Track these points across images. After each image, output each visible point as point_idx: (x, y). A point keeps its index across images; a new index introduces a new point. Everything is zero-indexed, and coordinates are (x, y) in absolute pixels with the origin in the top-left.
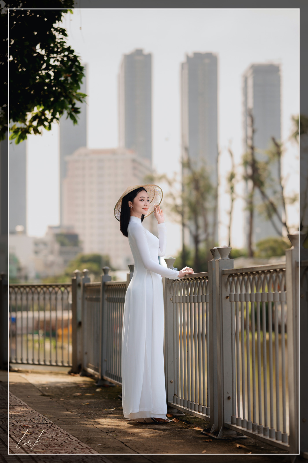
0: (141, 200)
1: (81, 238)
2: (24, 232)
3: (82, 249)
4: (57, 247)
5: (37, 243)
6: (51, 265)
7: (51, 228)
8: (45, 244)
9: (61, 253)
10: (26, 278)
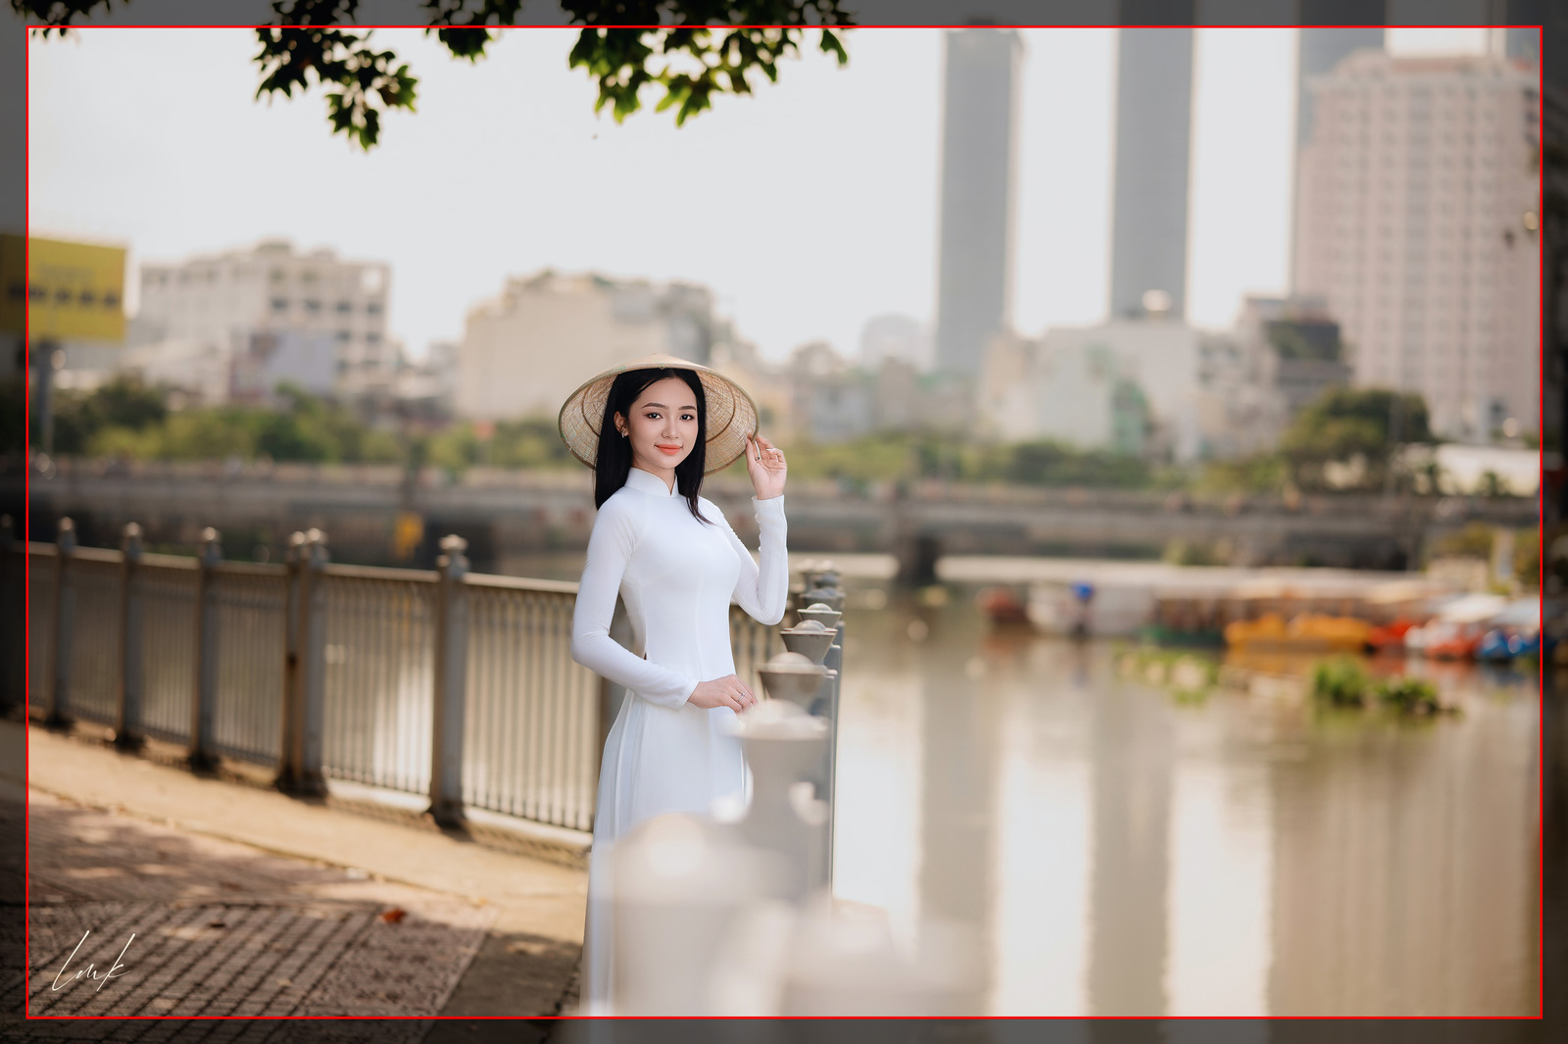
0: (652, 416)
1: (1349, 334)
2: (1175, 312)
3: (1349, 371)
4: (1269, 361)
5: (1209, 347)
6: (1247, 418)
7: (1253, 302)
8: (1232, 350)
9: (1282, 381)
10: (1168, 456)
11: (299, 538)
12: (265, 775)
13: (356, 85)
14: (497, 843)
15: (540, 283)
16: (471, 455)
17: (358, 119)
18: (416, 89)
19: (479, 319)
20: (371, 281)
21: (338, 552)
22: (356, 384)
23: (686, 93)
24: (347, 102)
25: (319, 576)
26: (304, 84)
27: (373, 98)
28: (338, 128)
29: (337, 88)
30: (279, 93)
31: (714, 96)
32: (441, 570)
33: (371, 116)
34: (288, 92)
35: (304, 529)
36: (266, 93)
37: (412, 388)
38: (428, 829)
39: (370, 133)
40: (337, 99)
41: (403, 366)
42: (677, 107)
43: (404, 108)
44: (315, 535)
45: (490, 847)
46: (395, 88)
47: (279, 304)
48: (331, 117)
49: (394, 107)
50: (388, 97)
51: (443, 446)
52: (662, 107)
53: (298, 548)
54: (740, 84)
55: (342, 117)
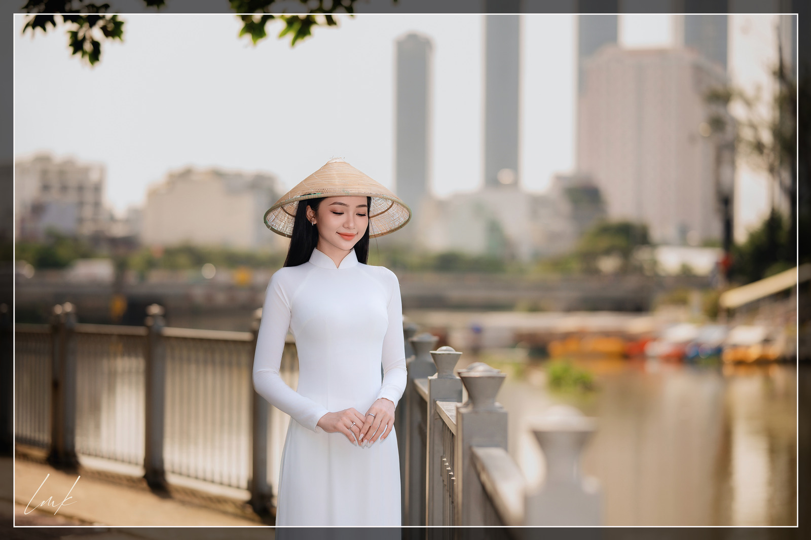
2: (515, 184)
4: (565, 207)
5: (537, 203)
7: (559, 178)
11: (58, 310)
12: (39, 453)
13: (87, 25)
14: (187, 498)
15: (186, 174)
16: (151, 264)
17: (88, 47)
18: (124, 28)
19: (154, 194)
20: (94, 177)
21: (83, 316)
22: (87, 229)
23: (297, 26)
24: (80, 35)
25: (71, 333)
26: (54, 24)
27: (96, 33)
28: (75, 52)
29: (73, 26)
30: (39, 30)
31: (314, 29)
32: (149, 328)
33: (96, 45)
34: (45, 29)
35: (61, 303)
36: (30, 29)
37: (118, 231)
38: (143, 490)
39: (95, 55)
40: (74, 35)
41: (112, 219)
42: (291, 36)
43: (117, 39)
44: (69, 307)
45: (183, 503)
46: (111, 27)
47: (46, 188)
48: (70, 45)
49: (110, 39)
50: (107, 33)
51: (136, 260)
52: (283, 34)
53: (58, 316)
54: (330, 21)
55: (77, 44)
